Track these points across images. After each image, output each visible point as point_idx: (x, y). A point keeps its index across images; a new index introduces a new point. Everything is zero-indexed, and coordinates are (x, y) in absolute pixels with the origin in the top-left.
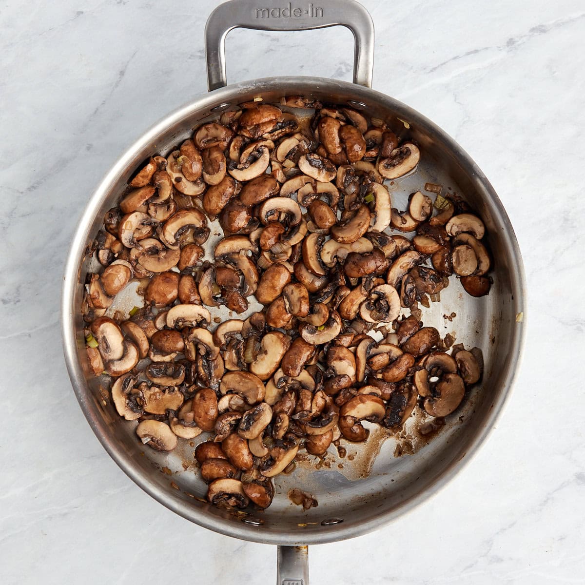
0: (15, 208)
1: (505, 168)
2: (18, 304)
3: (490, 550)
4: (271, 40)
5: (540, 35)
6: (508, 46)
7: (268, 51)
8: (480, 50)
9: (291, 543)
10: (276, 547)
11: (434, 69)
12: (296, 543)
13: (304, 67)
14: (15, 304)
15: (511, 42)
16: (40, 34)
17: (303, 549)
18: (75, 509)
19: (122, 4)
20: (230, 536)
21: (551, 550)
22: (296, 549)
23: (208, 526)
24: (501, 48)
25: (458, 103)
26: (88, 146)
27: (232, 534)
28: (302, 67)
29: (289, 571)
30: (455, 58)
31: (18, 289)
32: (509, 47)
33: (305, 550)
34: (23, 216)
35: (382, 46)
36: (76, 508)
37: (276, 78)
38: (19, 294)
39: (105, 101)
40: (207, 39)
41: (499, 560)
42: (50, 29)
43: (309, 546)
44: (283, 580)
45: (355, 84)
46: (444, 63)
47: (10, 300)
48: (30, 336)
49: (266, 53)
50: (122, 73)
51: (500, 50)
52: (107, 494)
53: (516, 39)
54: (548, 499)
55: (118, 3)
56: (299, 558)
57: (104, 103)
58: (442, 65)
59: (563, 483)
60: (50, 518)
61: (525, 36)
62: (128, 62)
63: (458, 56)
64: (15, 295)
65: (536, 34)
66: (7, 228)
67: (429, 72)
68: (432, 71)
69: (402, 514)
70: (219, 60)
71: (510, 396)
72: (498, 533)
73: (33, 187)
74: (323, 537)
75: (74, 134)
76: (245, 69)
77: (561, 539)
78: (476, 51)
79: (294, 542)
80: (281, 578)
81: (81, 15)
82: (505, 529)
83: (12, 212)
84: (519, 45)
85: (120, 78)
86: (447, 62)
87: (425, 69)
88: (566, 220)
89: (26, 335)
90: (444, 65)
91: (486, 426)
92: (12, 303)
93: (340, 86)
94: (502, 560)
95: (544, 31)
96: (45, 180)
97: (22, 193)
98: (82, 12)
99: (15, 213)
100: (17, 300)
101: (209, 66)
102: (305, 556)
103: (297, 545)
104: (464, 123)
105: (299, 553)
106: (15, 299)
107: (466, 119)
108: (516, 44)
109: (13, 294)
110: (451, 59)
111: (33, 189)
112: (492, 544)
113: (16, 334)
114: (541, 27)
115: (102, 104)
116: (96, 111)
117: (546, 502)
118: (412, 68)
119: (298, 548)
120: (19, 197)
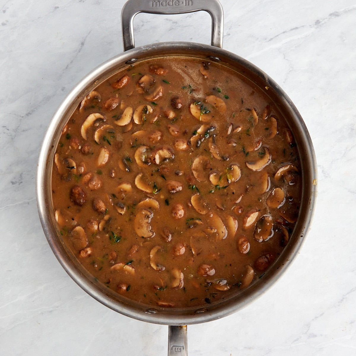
0: (19, 126)
1: (315, 99)
2: (21, 184)
3: (309, 330)
4: (173, 23)
5: (335, 18)
6: (316, 24)
7: (171, 29)
8: (299, 27)
9: (177, 324)
10: (167, 326)
11: (272, 39)
12: (179, 324)
14: (19, 184)
15: (318, 22)
16: (33, 21)
18: (57, 308)
19: (82, 2)
21: (346, 330)
22: (180, 328)
24: (312, 26)
25: (286, 59)
26: (62, 88)
27: (141, 319)
29: (175, 341)
30: (284, 32)
31: (21, 175)
33: (185, 328)
34: (24, 131)
35: (239, 25)
36: (58, 307)
37: (164, 43)
38: (21, 178)
39: (72, 61)
40: (122, 19)
41: (314, 336)
42: (39, 18)
43: (188, 326)
44: (172, 346)
45: (212, 46)
46: (278, 36)
47: (16, 182)
48: (28, 203)
49: (170, 30)
50: (83, 44)
51: (311, 27)
52: (76, 299)
53: (321, 20)
54: (343, 299)
55: (80, 1)
56: (181, 333)
58: (276, 36)
59: (353, 289)
60: (42, 313)
61: (326, 18)
62: (86, 37)
63: (286, 31)
64: (19, 179)
65: (333, 17)
66: (14, 138)
67: (268, 41)
68: (270, 40)
70: (130, 32)
72: (313, 320)
73: (29, 113)
74: (196, 320)
75: (54, 81)
77: (352, 323)
78: (297, 28)
80: (171, 345)
81: (57, 9)
82: (318, 317)
83: (17, 129)
84: (322, 24)
85: (81, 46)
86: (279, 35)
87: (266, 39)
88: (352, 130)
89: (26, 203)
90: (277, 37)
91: (293, 252)
93: (203, 47)
94: (316, 336)
95: (338, 16)
96: (37, 109)
97: (23, 117)
98: (58, 7)
99: (19, 129)
101: (124, 36)
102: (185, 332)
103: (180, 325)
104: (290, 71)
105: (181, 330)
106: (19, 181)
107: (291, 69)
108: (321, 24)
109: (18, 178)
110: (281, 33)
111: (30, 115)
112: (310, 326)
113: (20, 203)
114: (336, 13)
115: (71, 63)
116: (67, 67)
117: (342, 300)
118: (258, 38)
119: (181, 327)
120: (21, 120)
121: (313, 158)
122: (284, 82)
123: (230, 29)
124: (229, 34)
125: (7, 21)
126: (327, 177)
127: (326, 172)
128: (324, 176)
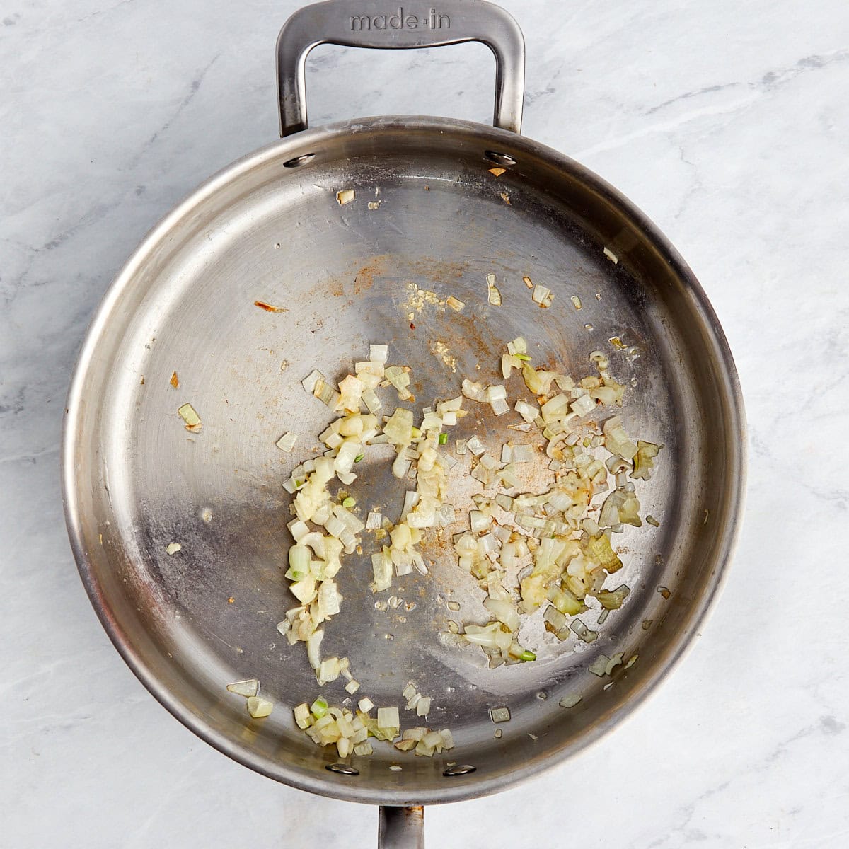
0: (26, 273)
1: (748, 262)
2: (20, 413)
3: (688, 820)
5: (812, 70)
6: (764, 83)
8: (723, 87)
9: (399, 802)
11: (655, 109)
12: (406, 803)
13: (463, 94)
14: (16, 413)
15: (769, 78)
16: (80, 20)
17: (417, 811)
18: (83, 720)
20: (309, 792)
21: (778, 828)
22: (406, 811)
23: (278, 776)
24: (755, 86)
25: (687, 162)
26: (138, 189)
28: (460, 93)
29: (395, 843)
30: (685, 96)
31: (21, 392)
32: (767, 84)
33: (420, 812)
34: (37, 284)
35: (579, 70)
36: (86, 718)
37: (380, 118)
38: (23, 399)
39: (167, 125)
41: (701, 836)
42: (94, 14)
43: (426, 807)
45: (496, 128)
46: (669, 102)
47: (8, 406)
48: (34, 461)
49: (409, 69)
50: (196, 85)
51: (754, 88)
53: (778, 74)
54: (779, 752)
56: (410, 825)
57: (166, 127)
58: (666, 104)
59: (803, 730)
60: (47, 730)
61: (790, 70)
62: (205, 70)
63: (690, 93)
64: (17, 400)
65: (807, 68)
66: (11, 301)
67: (647, 114)
68: (650, 113)
69: (563, 759)
71: (721, 588)
72: (701, 797)
73: (53, 243)
74: (446, 793)
75: (120, 170)
76: (376, 92)
77: (794, 812)
78: (717, 88)
79: (403, 800)
82: (713, 792)
83: (20, 278)
84: (781, 83)
85: (192, 92)
86: (673, 101)
87: (640, 109)
88: (833, 344)
89: (28, 460)
90: (669, 105)
91: (686, 632)
92: (12, 412)
94: (705, 838)
95: (819, 65)
96: (72, 234)
97: (37, 251)
99: (25, 280)
100: (19, 407)
102: (419, 821)
103: (407, 805)
104: (693, 191)
105: (410, 817)
106: (16, 406)
107: (696, 187)
108: (777, 81)
109: (14, 398)
110: (680, 97)
111: (54, 246)
112: (692, 812)
113: (14, 458)
114: (815, 59)
115: (164, 128)
116: (153, 138)
117: (775, 756)
118: (622, 105)
119: (409, 810)
120: (32, 257)
121: (736, 403)
122: (676, 217)
123: (555, 77)
124: (552, 91)
125: (17, 16)
126: (762, 454)
127: (761, 443)
128: (756, 451)
